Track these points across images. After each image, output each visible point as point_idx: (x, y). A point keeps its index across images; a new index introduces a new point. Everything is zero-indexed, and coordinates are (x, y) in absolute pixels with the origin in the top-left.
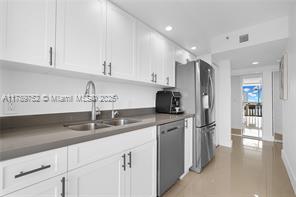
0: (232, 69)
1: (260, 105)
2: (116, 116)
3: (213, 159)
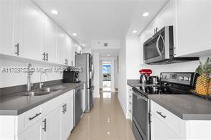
0: (100, 56)
1: (109, 75)
2: (42, 86)
3: (93, 105)
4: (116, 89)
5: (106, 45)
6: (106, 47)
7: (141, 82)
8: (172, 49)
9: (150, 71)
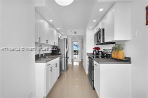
0: (72, 39)
4: (82, 60)
5: (75, 33)
7: (93, 54)
8: (103, 39)
9: (99, 48)
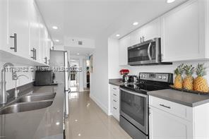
5: (80, 43)
6: (80, 46)
8: (160, 56)
9: (127, 71)
